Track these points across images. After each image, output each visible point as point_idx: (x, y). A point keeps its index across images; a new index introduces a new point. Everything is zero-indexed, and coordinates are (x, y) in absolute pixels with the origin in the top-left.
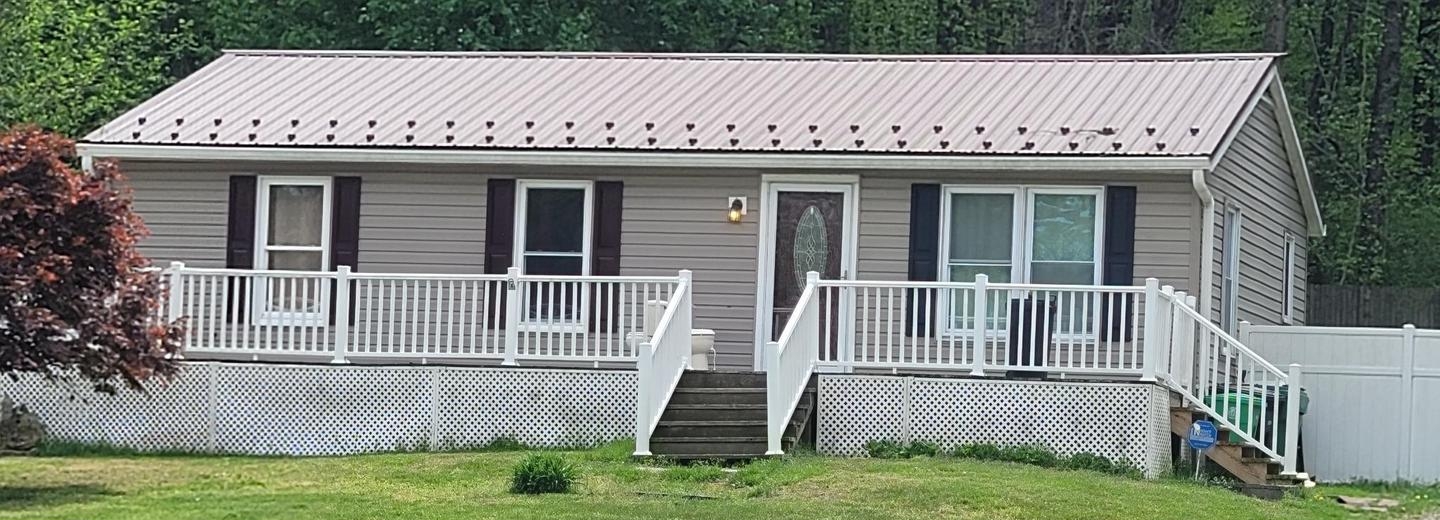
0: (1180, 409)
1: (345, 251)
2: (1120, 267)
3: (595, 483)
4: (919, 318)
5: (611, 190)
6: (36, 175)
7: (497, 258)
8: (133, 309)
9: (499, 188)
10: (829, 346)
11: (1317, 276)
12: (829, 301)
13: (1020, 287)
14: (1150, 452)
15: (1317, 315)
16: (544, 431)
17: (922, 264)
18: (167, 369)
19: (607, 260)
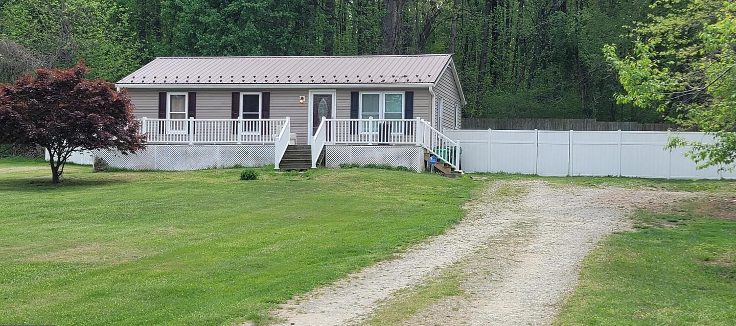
0: (427, 154)
1: (192, 113)
2: (409, 114)
3: (264, 177)
4: (354, 129)
5: (267, 94)
6: (104, 93)
7: (235, 114)
8: (132, 130)
9: (235, 94)
10: (329, 136)
11: (464, 115)
12: (329, 125)
13: (382, 120)
14: (418, 166)
15: (464, 127)
16: (249, 163)
17: (354, 114)
18: (143, 147)
19: (266, 114)
